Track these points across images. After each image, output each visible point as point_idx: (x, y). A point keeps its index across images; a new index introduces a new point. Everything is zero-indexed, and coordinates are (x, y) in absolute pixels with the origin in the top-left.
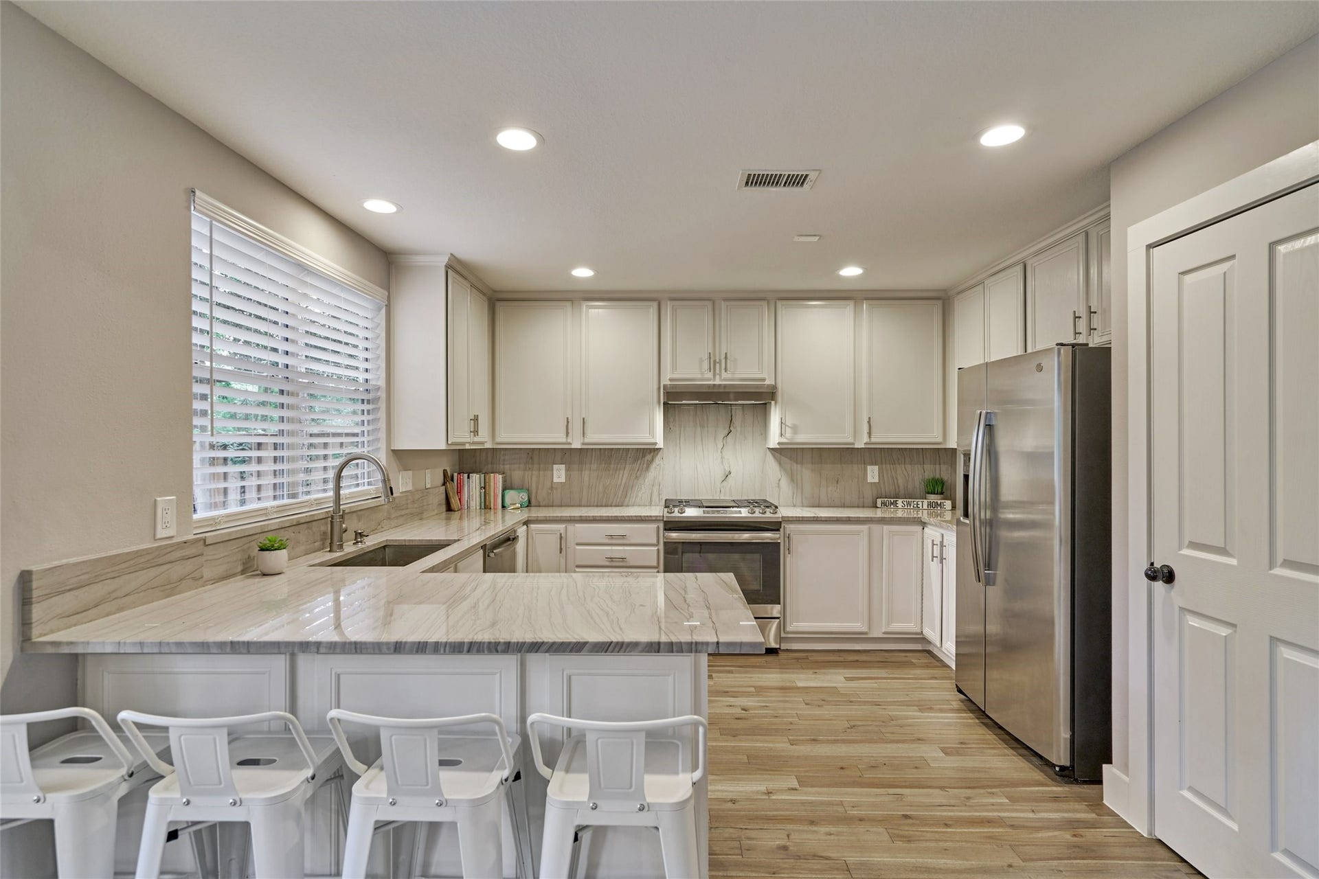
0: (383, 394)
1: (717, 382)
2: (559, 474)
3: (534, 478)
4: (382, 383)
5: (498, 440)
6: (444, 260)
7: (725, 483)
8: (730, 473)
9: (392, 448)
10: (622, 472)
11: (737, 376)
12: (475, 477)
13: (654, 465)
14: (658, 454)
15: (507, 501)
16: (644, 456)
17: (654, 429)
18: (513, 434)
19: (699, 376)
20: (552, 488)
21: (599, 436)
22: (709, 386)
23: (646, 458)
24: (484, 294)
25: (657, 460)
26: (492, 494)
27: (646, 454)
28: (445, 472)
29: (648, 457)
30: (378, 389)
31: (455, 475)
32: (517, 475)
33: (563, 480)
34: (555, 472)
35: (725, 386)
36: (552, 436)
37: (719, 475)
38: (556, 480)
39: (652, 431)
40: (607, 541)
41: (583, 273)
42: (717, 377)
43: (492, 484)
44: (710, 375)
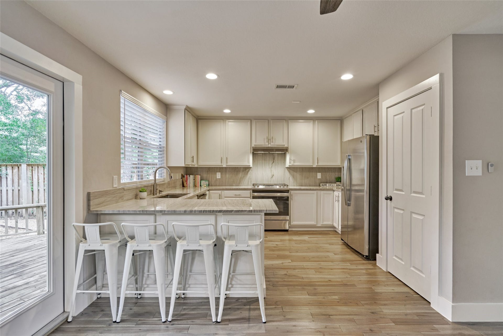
0: (165, 149)
1: (270, 146)
2: (219, 175)
3: (210, 177)
4: (165, 145)
5: (199, 164)
6: (185, 107)
7: (272, 179)
8: (274, 175)
9: (168, 166)
10: (239, 175)
11: (276, 144)
12: (192, 176)
13: (249, 173)
14: (250, 169)
15: (202, 184)
17: (249, 161)
18: (205, 162)
19: (264, 144)
20: (216, 180)
21: (232, 163)
22: (267, 147)
23: (247, 171)
24: (195, 117)
25: (250, 171)
26: (197, 182)
27: (246, 169)
28: (182, 174)
29: (247, 170)
30: (164, 147)
31: (185, 175)
32: (205, 175)
33: (220, 177)
34: (217, 175)
35: (272, 147)
36: (215, 163)
37: (270, 176)
38: (217, 177)
39: (249, 162)
40: (234, 196)
41: (227, 111)
42: (270, 144)
43: (197, 178)
44: (267, 144)
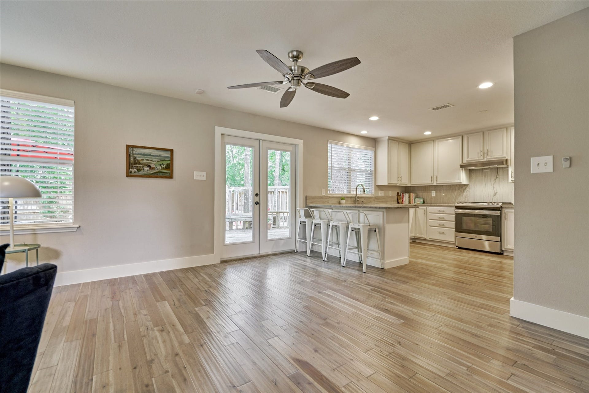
0: (374, 172)
1: (485, 160)
2: (433, 194)
3: (426, 195)
4: (373, 169)
5: (412, 183)
7: (495, 197)
8: (497, 193)
9: (377, 185)
10: (454, 193)
11: (492, 157)
12: (407, 194)
13: (465, 191)
14: (467, 187)
15: (416, 201)
16: (462, 187)
17: (463, 178)
18: (416, 182)
19: (477, 159)
20: (431, 198)
21: (442, 181)
22: (482, 161)
23: (463, 188)
25: (467, 189)
26: (411, 199)
28: (398, 193)
29: (464, 188)
31: (402, 194)
32: (421, 194)
33: (435, 196)
34: (432, 193)
35: (488, 161)
36: (427, 181)
37: (492, 194)
38: (432, 196)
39: (459, 178)
40: (438, 212)
41: (428, 133)
42: (485, 158)
43: (411, 196)
44: (482, 158)
